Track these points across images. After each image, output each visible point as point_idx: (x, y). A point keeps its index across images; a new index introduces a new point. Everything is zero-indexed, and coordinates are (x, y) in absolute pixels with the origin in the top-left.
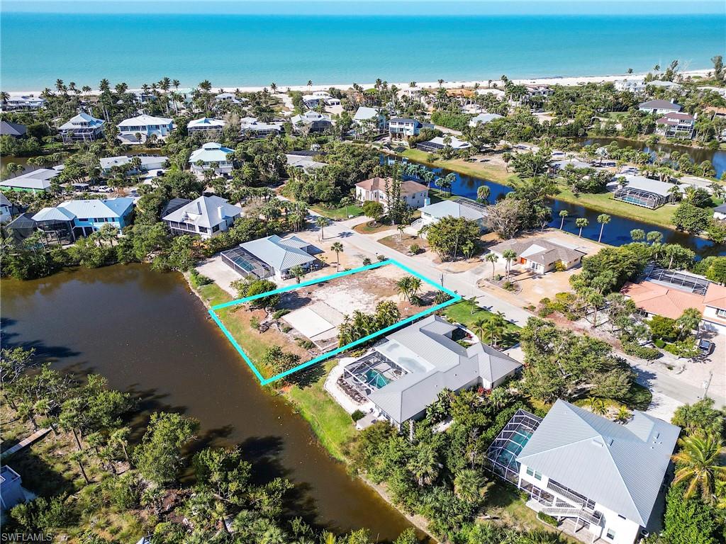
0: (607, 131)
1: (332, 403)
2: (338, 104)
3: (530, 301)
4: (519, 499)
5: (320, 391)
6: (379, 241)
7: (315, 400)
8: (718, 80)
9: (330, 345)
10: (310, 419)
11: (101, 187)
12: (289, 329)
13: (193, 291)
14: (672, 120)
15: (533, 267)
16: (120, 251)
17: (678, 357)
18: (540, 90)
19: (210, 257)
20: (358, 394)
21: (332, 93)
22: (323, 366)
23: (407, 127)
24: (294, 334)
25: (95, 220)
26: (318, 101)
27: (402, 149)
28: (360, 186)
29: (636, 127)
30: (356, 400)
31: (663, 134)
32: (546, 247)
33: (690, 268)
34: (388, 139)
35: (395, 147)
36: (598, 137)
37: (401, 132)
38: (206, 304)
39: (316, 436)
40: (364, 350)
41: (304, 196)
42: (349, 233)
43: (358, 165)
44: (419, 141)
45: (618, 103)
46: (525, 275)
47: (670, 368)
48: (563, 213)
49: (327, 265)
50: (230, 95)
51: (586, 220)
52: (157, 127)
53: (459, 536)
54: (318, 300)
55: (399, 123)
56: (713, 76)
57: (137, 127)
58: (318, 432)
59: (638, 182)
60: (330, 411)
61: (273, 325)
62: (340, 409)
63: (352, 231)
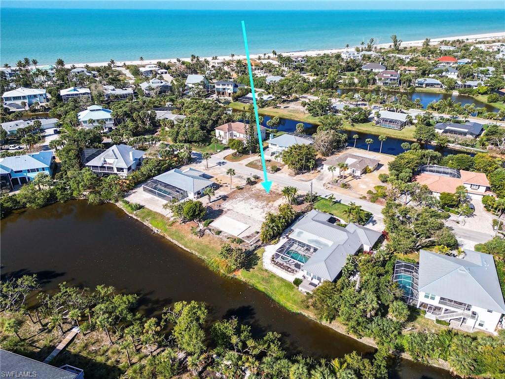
0: (350, 84)
1: (275, 277)
2: (166, 73)
3: (362, 194)
4: (420, 315)
5: (262, 270)
6: (246, 165)
7: (262, 277)
8: (396, 50)
9: (254, 239)
10: (263, 290)
11: (11, 146)
12: (219, 233)
13: (130, 215)
14: (386, 75)
15: (353, 172)
16: (59, 193)
17: (459, 215)
18: (299, 59)
19: (132, 189)
20: (289, 268)
21: (159, 66)
22: (256, 254)
23: (228, 87)
24: (225, 235)
25: (28, 171)
26: (151, 71)
27: (228, 103)
28: (218, 129)
29: (366, 81)
30: (290, 272)
31: (382, 84)
32: (356, 159)
33: (439, 163)
34: (215, 96)
35: (223, 101)
36: (345, 88)
37: (224, 91)
38: (146, 223)
39: (273, 300)
40: (277, 239)
41: (181, 139)
42: (223, 162)
43: (210, 114)
44: (239, 97)
45: (349, 66)
46: (350, 178)
47: (458, 223)
48: (355, 136)
49: (221, 186)
50: (83, 69)
51: (371, 140)
52: (35, 96)
53: (397, 344)
54: (228, 210)
55: (222, 85)
56: (393, 47)
57: (18, 97)
58: (273, 297)
59: (385, 114)
60: (276, 283)
61: (206, 231)
62: (282, 280)
63: (225, 161)
